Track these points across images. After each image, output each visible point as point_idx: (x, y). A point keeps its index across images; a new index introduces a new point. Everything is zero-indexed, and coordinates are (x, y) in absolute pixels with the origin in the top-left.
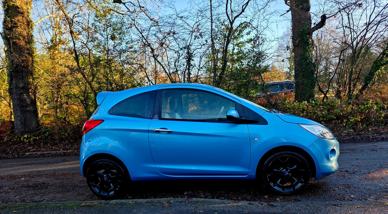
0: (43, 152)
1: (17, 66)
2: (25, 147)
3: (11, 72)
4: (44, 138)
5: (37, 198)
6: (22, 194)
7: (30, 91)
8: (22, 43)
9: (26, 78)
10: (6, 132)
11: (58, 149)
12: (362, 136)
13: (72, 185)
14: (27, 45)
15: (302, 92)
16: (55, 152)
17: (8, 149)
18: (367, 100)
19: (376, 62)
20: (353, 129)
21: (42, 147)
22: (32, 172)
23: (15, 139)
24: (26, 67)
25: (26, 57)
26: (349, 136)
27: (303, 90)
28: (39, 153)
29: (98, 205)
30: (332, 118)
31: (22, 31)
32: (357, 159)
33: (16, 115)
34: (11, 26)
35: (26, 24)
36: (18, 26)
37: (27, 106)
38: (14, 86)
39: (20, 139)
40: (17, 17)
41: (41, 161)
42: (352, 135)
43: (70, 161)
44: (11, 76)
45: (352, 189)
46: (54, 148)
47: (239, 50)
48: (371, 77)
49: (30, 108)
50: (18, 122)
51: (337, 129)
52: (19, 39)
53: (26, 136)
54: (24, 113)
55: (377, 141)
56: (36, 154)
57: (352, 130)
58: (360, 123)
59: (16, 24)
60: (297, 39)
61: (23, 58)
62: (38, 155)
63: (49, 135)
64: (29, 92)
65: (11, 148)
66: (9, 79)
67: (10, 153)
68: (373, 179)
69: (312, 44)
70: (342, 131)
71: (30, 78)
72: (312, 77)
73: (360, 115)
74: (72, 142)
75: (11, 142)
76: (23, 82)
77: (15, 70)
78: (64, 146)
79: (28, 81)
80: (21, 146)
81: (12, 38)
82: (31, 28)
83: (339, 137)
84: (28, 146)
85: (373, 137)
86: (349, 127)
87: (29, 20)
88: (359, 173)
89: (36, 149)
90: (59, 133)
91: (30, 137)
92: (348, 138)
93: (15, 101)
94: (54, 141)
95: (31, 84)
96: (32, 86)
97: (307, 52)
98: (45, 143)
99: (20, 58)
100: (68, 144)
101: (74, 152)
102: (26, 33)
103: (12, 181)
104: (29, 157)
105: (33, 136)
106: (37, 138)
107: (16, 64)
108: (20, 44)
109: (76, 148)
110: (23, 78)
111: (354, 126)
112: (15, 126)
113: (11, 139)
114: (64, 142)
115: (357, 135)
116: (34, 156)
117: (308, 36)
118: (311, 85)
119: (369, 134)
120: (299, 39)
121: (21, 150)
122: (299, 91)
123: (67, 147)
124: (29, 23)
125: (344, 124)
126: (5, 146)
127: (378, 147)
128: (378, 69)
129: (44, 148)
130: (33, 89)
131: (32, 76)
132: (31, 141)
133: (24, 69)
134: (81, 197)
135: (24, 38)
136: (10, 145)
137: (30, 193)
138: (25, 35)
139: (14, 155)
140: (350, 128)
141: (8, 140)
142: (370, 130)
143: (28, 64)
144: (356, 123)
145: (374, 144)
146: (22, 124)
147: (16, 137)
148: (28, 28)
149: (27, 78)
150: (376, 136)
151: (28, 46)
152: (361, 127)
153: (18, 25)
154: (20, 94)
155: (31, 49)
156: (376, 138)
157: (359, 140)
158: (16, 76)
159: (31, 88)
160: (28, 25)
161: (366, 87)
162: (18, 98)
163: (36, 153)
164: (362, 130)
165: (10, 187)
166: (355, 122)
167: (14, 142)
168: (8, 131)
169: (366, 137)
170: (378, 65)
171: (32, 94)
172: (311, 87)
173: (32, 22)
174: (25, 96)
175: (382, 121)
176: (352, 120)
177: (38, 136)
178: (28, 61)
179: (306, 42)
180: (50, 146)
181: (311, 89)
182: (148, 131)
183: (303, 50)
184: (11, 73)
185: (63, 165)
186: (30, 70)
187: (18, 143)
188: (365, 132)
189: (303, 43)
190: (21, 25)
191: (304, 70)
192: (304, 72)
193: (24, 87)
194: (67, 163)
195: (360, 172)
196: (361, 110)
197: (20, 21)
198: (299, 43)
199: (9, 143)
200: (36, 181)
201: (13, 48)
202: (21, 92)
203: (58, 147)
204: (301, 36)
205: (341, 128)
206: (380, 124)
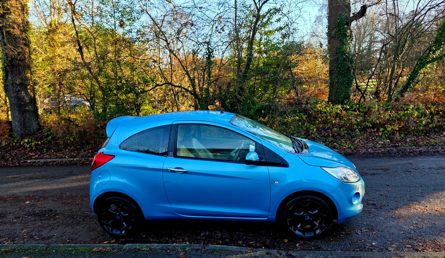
0: (47, 160)
1: (12, 59)
2: (27, 152)
3: (6, 66)
4: (47, 142)
5: (45, 233)
6: (28, 226)
7: (29, 87)
8: (17, 32)
9: (23, 73)
10: (3, 136)
11: (63, 156)
12: (399, 148)
13: (82, 214)
14: (22, 34)
15: (337, 91)
16: (59, 160)
17: (7, 156)
18: (408, 104)
19: (421, 58)
20: (390, 139)
21: (45, 153)
22: (36, 191)
23: (14, 144)
24: (23, 60)
25: (22, 48)
26: (385, 148)
27: (337, 89)
28: (42, 161)
29: (111, 251)
30: (367, 125)
31: (16, 18)
32: (388, 186)
33: (13, 115)
34: (4, 13)
35: (20, 8)
36: (11, 13)
37: (26, 105)
38: (10, 83)
39: (20, 143)
40: (9, 1)
41: (45, 173)
42: (388, 147)
43: (77, 175)
44: (6, 70)
45: (375, 233)
46: (58, 154)
47: (267, 40)
48: (414, 76)
49: (29, 107)
50: (16, 123)
51: (372, 139)
52: (14, 28)
53: (26, 141)
54: (22, 113)
55: (415, 156)
56: (39, 162)
57: (389, 141)
58: (398, 133)
59: (8, 9)
60: (333, 29)
61: (19, 49)
62: (42, 163)
63: (52, 138)
64: (27, 89)
65: (10, 154)
66: (4, 74)
67: (10, 160)
68: (399, 217)
69: (350, 36)
70: (377, 142)
71: (27, 73)
72: (349, 75)
73: (398, 123)
74: (79, 148)
75: (10, 147)
76: (20, 78)
77: (10, 65)
78: (69, 152)
79: (26, 76)
80: (21, 152)
81: (5, 27)
82: (26, 13)
83: (374, 149)
84: (29, 152)
85: (410, 150)
86: (385, 136)
87: (23, 4)
88: (386, 208)
89: (39, 155)
90: (63, 137)
91: (32, 142)
92: (383, 150)
93: (12, 99)
94: (58, 147)
95: (29, 80)
96: (31, 82)
97: (344, 45)
98: (49, 149)
99: (15, 50)
100: (74, 150)
101: (81, 160)
102: (20, 20)
103: (17, 205)
104: (32, 166)
105: (34, 140)
106: (39, 142)
107: (11, 57)
108: (14, 33)
109: (83, 155)
110: (20, 73)
111: (391, 135)
112: (14, 128)
113: (10, 143)
114: (69, 148)
115: (393, 146)
116: (37, 164)
117: (346, 26)
118: (347, 84)
119: (407, 147)
120: (335, 29)
121: (21, 157)
122: (333, 90)
123: (73, 153)
124: (24, 8)
125: (380, 134)
126: (4, 152)
127: (414, 166)
128: (423, 67)
129: (47, 155)
130: (31, 86)
131: (30, 70)
132: (32, 146)
133: (20, 63)
134: (91, 233)
135: (19, 26)
136: (9, 151)
137: (37, 225)
138: (20, 22)
139: (15, 163)
140: (386, 138)
141: (7, 144)
142: (408, 140)
143: (25, 57)
144: (393, 133)
145: (410, 161)
146: (21, 125)
147: (15, 141)
148: (23, 14)
149: (25, 73)
150: (414, 148)
151: (24, 35)
152: (399, 138)
153: (11, 11)
154: (17, 91)
155: (27, 38)
156: (414, 151)
157: (395, 154)
158: (12, 71)
159: (29, 84)
160: (23, 10)
161: (408, 87)
162: (15, 96)
163: (38, 160)
164: (399, 141)
165: (16, 215)
166: (392, 131)
167: (13, 146)
168: (6, 134)
169: (403, 149)
170: (423, 62)
171: (31, 91)
172: (347, 85)
173: (27, 6)
174: (23, 93)
175: (422, 131)
176: (389, 129)
177: (40, 140)
178: (24, 53)
179: (344, 34)
180: (54, 152)
181: (347, 88)
182: (163, 170)
183: (340, 43)
184: (6, 68)
185: (71, 182)
186: (27, 63)
187: (18, 148)
188: (402, 144)
189: (340, 35)
190: (14, 10)
191: (340, 66)
192: (340, 68)
193: (21, 83)
194: (74, 178)
195: (388, 206)
196: (400, 116)
197: (13, 5)
198: (335, 35)
199: (8, 148)
200: (42, 206)
201: (7, 38)
202: (18, 90)
203: (63, 153)
204: (338, 26)
205: (377, 137)
206: (420, 134)
